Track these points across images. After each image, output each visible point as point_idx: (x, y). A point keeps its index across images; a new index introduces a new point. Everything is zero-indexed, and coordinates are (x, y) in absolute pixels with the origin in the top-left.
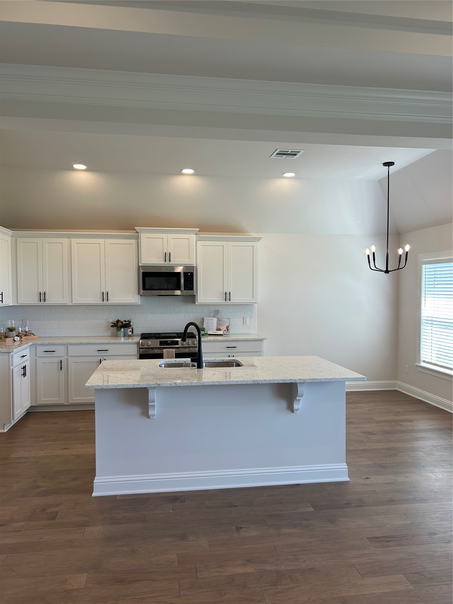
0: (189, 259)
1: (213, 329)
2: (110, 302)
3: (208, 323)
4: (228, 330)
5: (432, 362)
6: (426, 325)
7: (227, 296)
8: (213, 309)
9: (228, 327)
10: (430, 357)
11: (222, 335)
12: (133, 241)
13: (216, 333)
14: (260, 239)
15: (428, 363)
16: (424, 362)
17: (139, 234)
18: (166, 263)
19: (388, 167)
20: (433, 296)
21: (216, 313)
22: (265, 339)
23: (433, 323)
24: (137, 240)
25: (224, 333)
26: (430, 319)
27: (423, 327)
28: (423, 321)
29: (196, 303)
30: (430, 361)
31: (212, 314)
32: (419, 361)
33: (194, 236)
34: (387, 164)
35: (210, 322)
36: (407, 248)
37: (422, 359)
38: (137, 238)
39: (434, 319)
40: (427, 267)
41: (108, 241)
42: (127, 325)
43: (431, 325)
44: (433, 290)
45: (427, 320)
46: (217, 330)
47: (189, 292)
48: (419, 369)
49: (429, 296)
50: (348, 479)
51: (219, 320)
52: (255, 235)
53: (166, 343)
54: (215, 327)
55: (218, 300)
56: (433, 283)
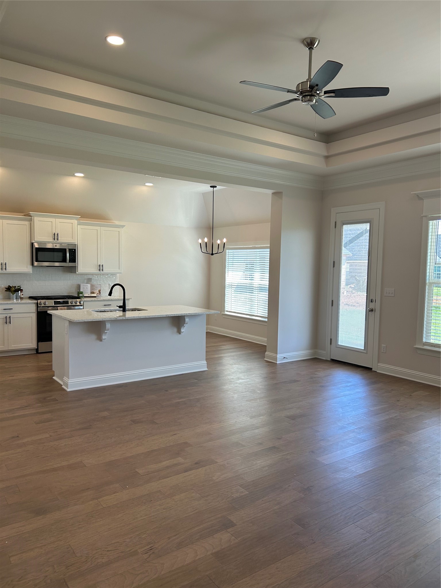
0: (73, 239)
1: (88, 293)
2: (7, 271)
3: (83, 288)
4: (100, 293)
5: (232, 311)
6: (228, 288)
7: (100, 268)
8: (86, 277)
9: (100, 291)
10: (230, 308)
11: (96, 297)
12: (27, 223)
13: (91, 296)
14: (123, 226)
15: (230, 312)
16: (227, 311)
17: (33, 218)
18: (55, 241)
19: (213, 188)
20: (232, 270)
21: (89, 280)
22: (131, 299)
23: (232, 286)
24: (29, 222)
25: (97, 295)
26: (231, 284)
27: (226, 290)
28: (227, 286)
29: (77, 273)
30: (230, 310)
31: (86, 281)
32: (224, 311)
33: (76, 221)
34: (213, 187)
35: (85, 287)
36: (225, 240)
37: (226, 310)
38: (31, 220)
39: (233, 284)
40: (229, 251)
41: (6, 222)
42: (18, 290)
43: (231, 288)
44: (232, 266)
45: (229, 285)
46: (91, 293)
47: (71, 264)
48: (224, 316)
49: (230, 270)
50: (207, 369)
51: (92, 286)
52: (117, 223)
53: (59, 303)
54: (89, 292)
55: (94, 270)
56: (232, 262)
